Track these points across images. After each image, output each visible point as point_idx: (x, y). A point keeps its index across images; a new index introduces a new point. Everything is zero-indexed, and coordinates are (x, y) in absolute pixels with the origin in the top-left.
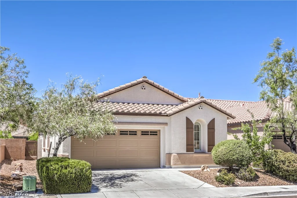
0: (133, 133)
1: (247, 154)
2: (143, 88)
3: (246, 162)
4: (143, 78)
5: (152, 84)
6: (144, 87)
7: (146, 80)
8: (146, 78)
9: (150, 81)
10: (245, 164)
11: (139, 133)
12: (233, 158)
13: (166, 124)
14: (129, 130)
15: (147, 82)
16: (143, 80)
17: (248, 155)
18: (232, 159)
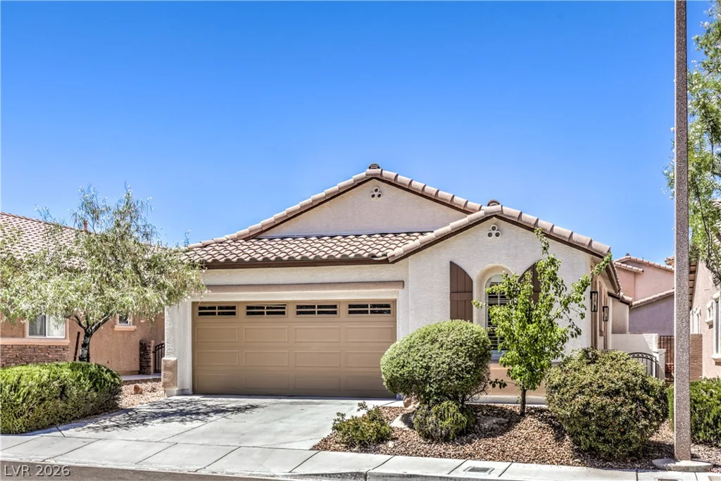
0: (329, 309)
1: (443, 363)
2: (376, 194)
3: (435, 386)
4: (370, 168)
5: (393, 182)
6: (376, 190)
7: (375, 174)
8: (379, 168)
9: (389, 174)
10: (431, 391)
11: (343, 310)
12: (400, 375)
13: (401, 283)
14: (317, 301)
15: (379, 177)
16: (367, 175)
17: (444, 366)
18: (398, 375)
